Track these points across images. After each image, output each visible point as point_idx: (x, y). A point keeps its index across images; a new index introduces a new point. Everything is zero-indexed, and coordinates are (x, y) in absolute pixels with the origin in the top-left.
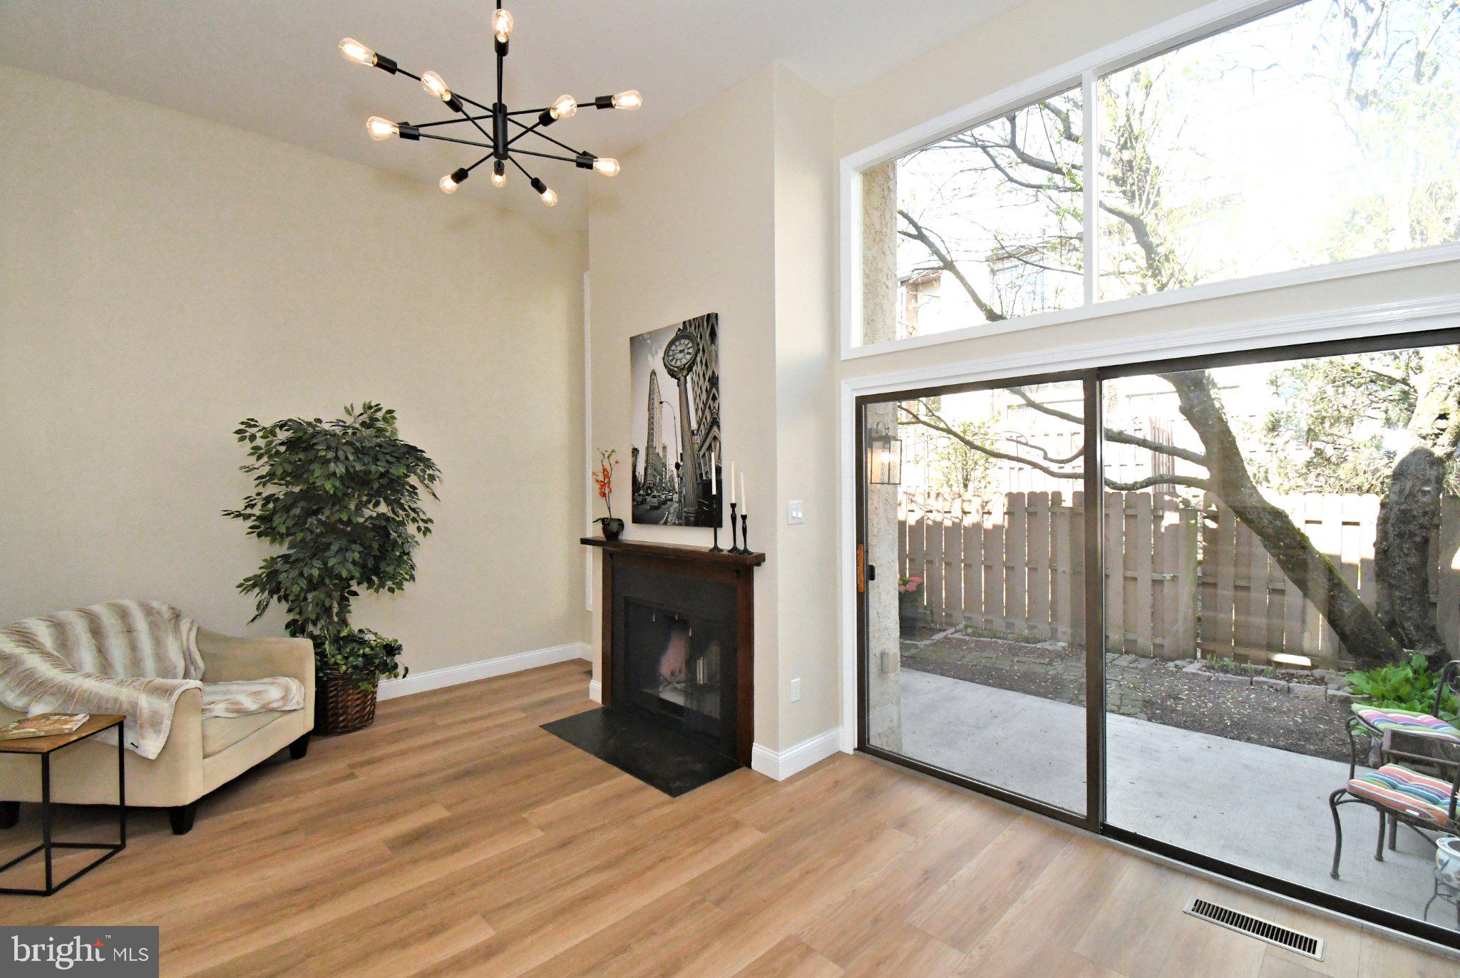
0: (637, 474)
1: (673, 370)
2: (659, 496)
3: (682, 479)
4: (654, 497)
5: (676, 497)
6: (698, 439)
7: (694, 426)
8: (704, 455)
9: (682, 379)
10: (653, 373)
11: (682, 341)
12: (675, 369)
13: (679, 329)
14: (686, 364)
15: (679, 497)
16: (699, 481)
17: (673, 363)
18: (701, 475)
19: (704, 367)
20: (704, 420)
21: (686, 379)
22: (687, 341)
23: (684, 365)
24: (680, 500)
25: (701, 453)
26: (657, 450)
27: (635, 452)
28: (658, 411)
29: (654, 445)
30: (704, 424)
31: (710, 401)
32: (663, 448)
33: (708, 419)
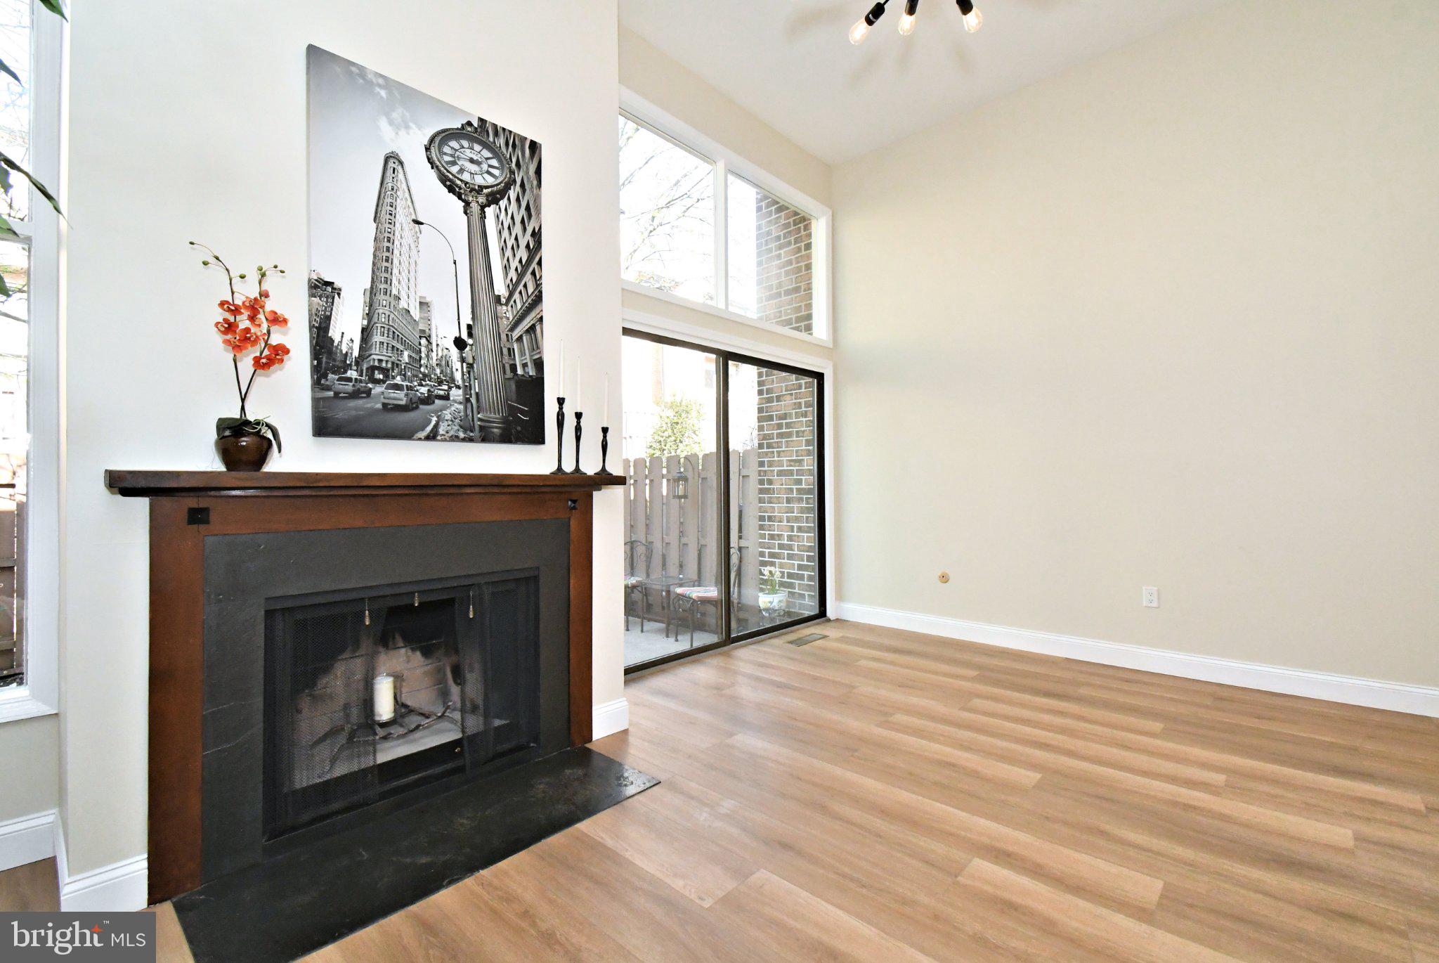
0: (334, 333)
1: (450, 180)
2: (409, 388)
3: (470, 366)
4: (397, 387)
5: (456, 394)
6: (508, 313)
8: (520, 339)
9: (475, 208)
10: (393, 159)
11: (477, 147)
12: (459, 182)
13: (469, 124)
14: (487, 187)
15: (465, 393)
16: (509, 374)
17: (454, 169)
18: (514, 368)
19: (523, 211)
20: (521, 287)
21: (483, 212)
22: (486, 154)
23: (481, 188)
24: (468, 400)
25: (516, 334)
26: (403, 304)
27: (323, 289)
28: (407, 233)
29: (395, 292)
30: (520, 293)
31: (534, 265)
32: (421, 303)
33: (531, 290)
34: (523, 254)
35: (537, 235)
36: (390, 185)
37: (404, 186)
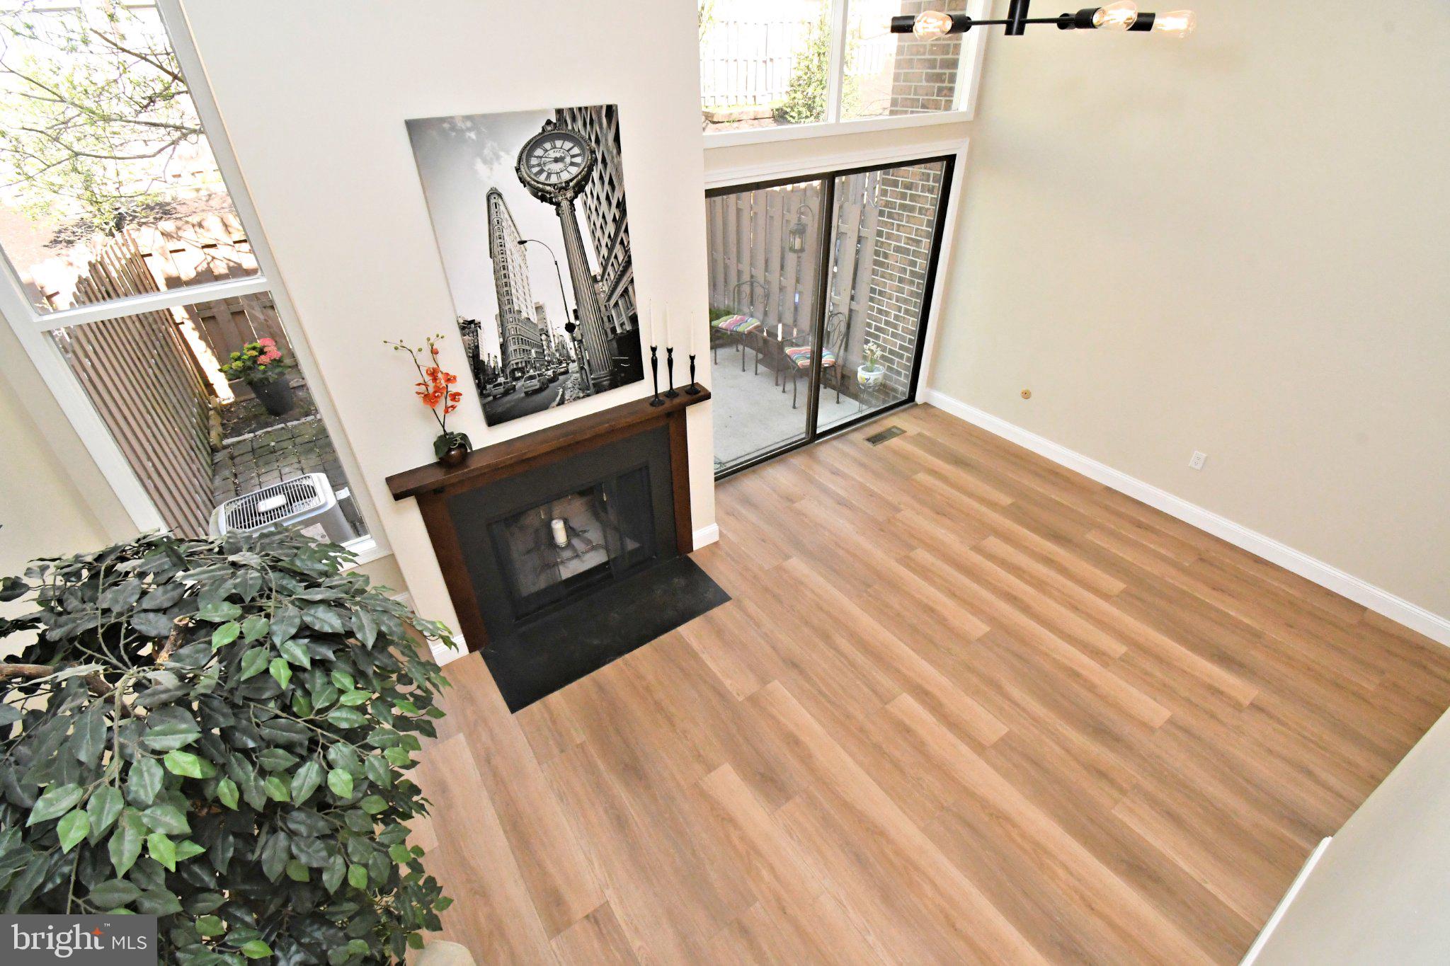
0: (484, 357)
1: (542, 190)
2: (539, 375)
3: (580, 342)
4: (532, 378)
5: (573, 367)
6: (604, 287)
7: (595, 269)
8: (616, 304)
9: (565, 204)
10: (494, 195)
11: (558, 143)
12: (548, 188)
13: (549, 122)
14: (571, 180)
15: (579, 364)
16: (611, 336)
17: (542, 178)
18: (613, 330)
19: (607, 186)
20: (612, 259)
21: (572, 205)
22: (568, 145)
23: (567, 182)
24: (582, 368)
25: (612, 302)
26: (524, 315)
27: (469, 327)
28: (516, 256)
29: (516, 308)
30: (613, 265)
31: (622, 234)
32: (537, 308)
33: (621, 258)
34: (611, 228)
35: (621, 205)
36: (495, 220)
37: (506, 216)
